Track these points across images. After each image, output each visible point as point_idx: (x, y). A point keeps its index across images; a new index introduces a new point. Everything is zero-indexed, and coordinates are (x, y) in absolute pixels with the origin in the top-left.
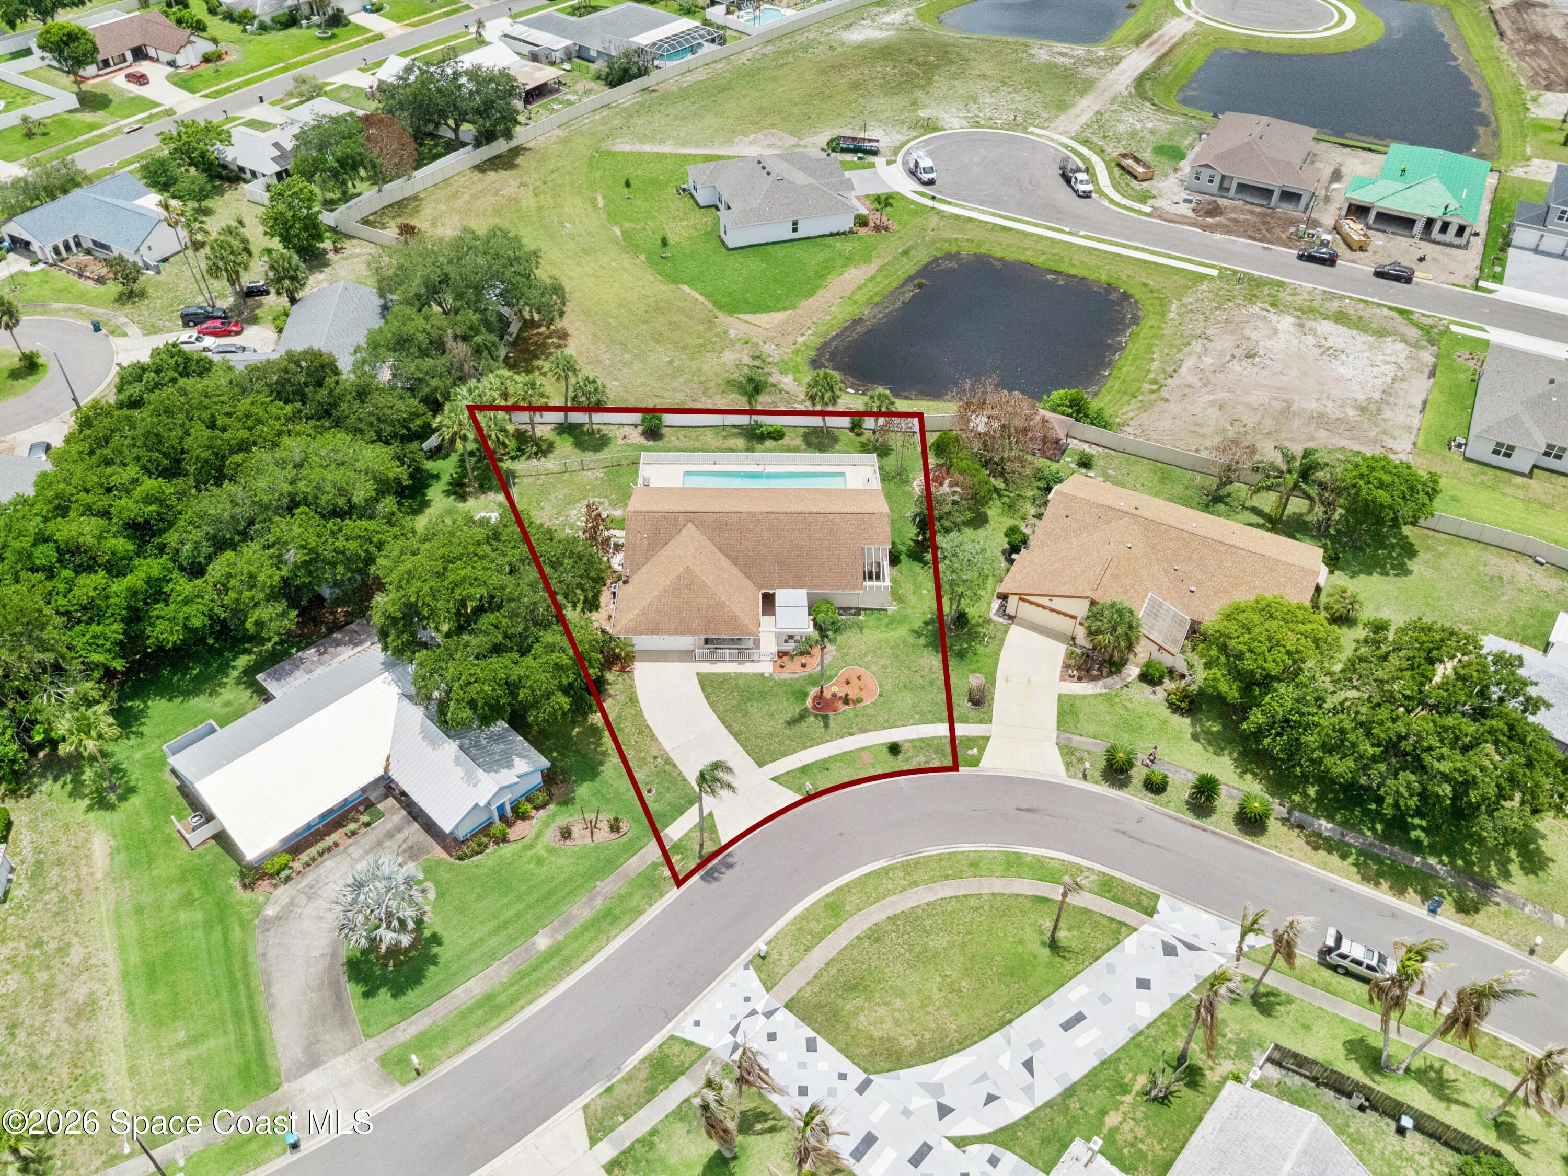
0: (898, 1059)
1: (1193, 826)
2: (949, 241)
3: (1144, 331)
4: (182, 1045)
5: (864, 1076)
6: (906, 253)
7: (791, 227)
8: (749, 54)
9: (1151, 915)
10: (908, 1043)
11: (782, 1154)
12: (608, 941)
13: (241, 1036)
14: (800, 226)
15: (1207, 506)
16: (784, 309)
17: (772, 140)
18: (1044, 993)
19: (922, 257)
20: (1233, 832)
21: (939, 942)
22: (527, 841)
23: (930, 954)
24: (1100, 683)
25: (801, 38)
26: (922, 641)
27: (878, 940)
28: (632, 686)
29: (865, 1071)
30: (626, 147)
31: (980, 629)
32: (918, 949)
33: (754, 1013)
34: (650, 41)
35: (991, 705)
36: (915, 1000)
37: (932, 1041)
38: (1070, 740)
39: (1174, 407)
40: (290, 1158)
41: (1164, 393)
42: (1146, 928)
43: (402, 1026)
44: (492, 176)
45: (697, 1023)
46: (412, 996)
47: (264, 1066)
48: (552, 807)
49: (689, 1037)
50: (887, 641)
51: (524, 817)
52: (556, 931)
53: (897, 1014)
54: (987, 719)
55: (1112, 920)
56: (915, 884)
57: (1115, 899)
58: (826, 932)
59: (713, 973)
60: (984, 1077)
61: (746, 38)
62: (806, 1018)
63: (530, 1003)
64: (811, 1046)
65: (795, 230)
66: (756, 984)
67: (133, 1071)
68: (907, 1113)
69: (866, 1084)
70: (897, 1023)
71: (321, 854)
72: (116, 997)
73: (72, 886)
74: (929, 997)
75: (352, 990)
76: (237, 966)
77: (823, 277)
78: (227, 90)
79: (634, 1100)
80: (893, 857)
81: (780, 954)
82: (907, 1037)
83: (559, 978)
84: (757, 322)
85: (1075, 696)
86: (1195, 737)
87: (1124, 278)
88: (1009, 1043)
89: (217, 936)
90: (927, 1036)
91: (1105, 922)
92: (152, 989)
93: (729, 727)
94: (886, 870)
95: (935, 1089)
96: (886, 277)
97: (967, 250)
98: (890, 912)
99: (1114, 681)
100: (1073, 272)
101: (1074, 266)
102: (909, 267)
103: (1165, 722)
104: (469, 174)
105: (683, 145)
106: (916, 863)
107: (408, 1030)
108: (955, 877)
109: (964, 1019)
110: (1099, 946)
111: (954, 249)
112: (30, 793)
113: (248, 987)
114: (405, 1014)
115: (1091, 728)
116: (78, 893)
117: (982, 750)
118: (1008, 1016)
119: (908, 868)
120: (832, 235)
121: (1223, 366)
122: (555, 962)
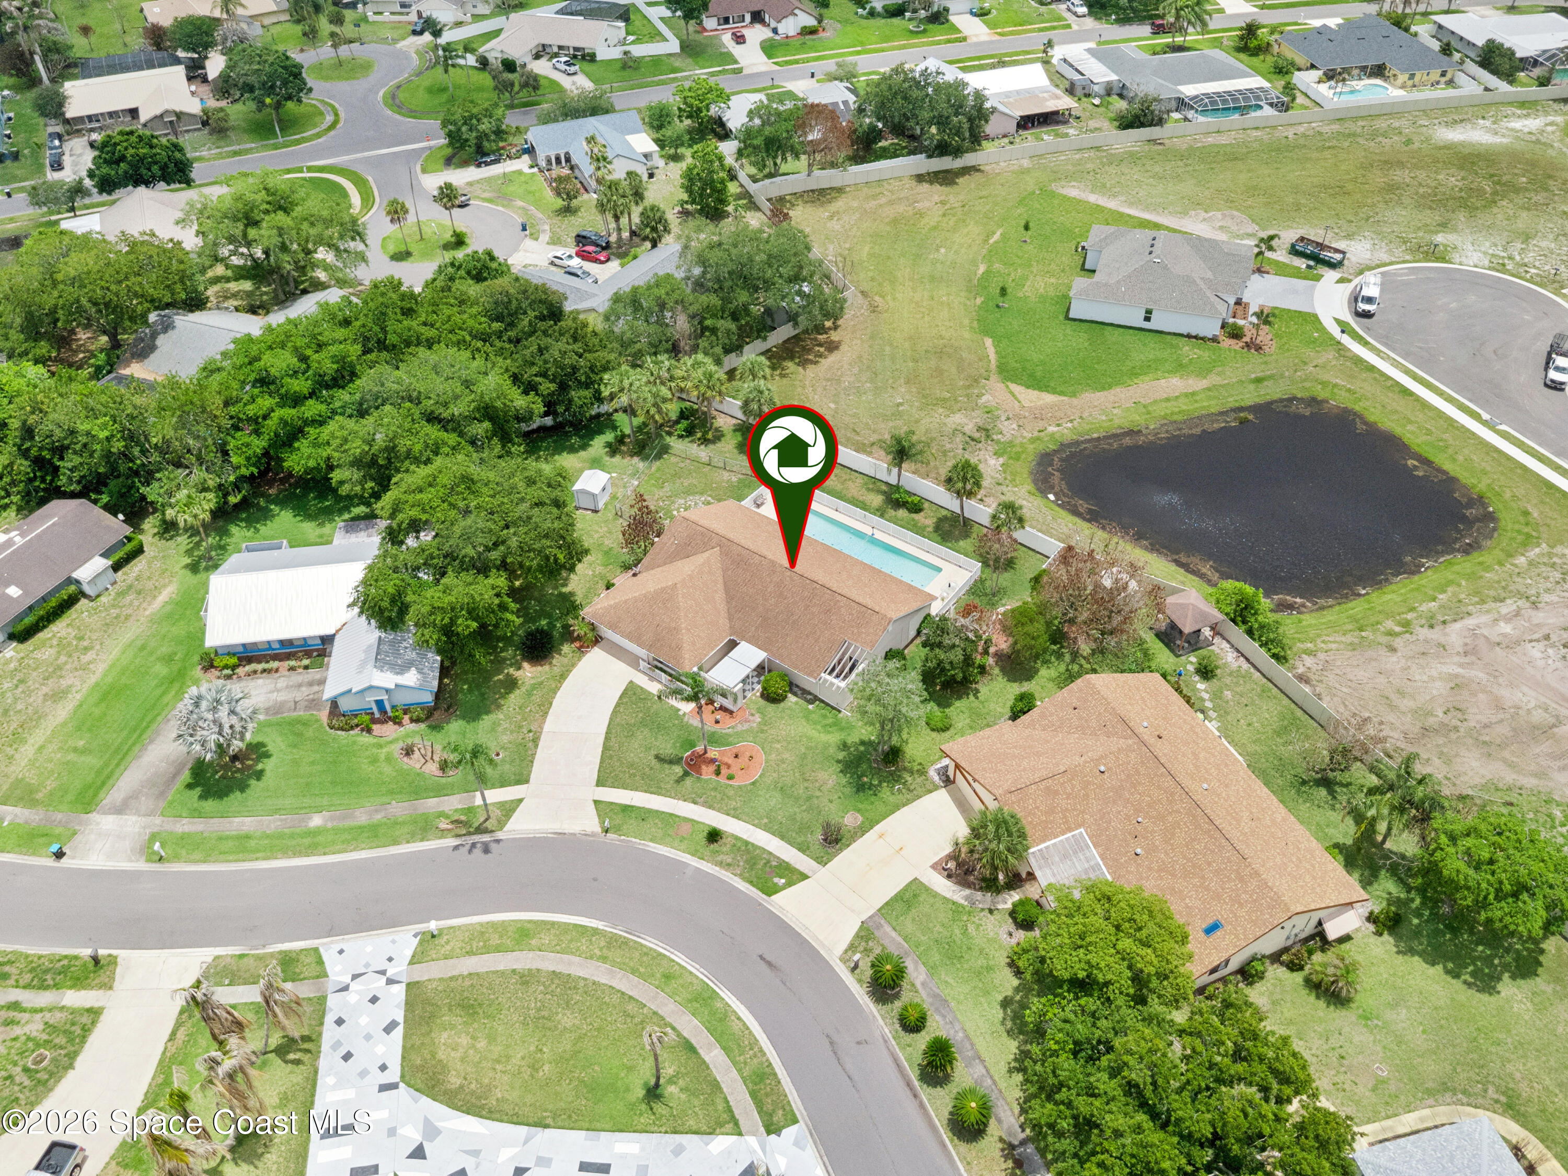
0: (433, 1087)
1: (909, 1085)
2: (1324, 384)
3: (1461, 564)
4: (75, 750)
5: (396, 1079)
6: (1258, 381)
7: (1143, 314)
8: (1301, 129)
9: (769, 1132)
10: (453, 1080)
11: (283, 1089)
12: (354, 850)
13: (106, 765)
14: (1153, 317)
15: (1304, 783)
16: (1061, 393)
17: (1228, 223)
18: (598, 1125)
19: (1273, 391)
20: (940, 1117)
21: (567, 1019)
22: (382, 741)
23: (549, 1024)
24: (967, 892)
25: (1382, 124)
26: (841, 755)
27: (525, 983)
28: (574, 665)
29: (403, 1077)
30: (1073, 191)
31: (907, 776)
32: (545, 1013)
33: (383, 972)
34: (1194, 93)
35: (841, 850)
36: (497, 1050)
37: (473, 1093)
38: (879, 926)
39: (1392, 662)
40: (51, 862)
41: (1398, 642)
42: (751, 1141)
43: (185, 821)
44: (926, 186)
45: (341, 952)
46: (210, 805)
47: (95, 795)
48: (423, 726)
49: (325, 958)
50: (810, 739)
51: (397, 722)
52: (332, 819)
53: (471, 1052)
54: (822, 861)
55: (729, 1110)
56: (604, 959)
57: (753, 1095)
58: (498, 949)
59: (392, 922)
60: (475, 1153)
61: (1317, 109)
62: (410, 1005)
63: (265, 859)
64: (389, 1029)
65: (1147, 319)
66: (409, 953)
67: (41, 748)
68: (392, 1132)
69: (393, 1086)
70: (462, 1060)
71: (264, 671)
72: (78, 696)
73: (129, 611)
74: (508, 1057)
75: (186, 776)
76: (148, 719)
77: (1136, 375)
78: (797, 62)
79: (247, 975)
80: (614, 926)
81: (447, 942)
82: (458, 1076)
83: (298, 853)
84: (1020, 397)
85: (927, 889)
86: (1006, 1003)
87: (1508, 495)
88: (525, 1143)
89: (158, 692)
90: (473, 1086)
91: (721, 1106)
92: (97, 705)
93: (607, 738)
94: (595, 931)
95: (431, 1131)
96: (1209, 398)
97: (1340, 399)
98: (559, 968)
99: (983, 899)
100: (1447, 466)
101: (1454, 460)
102: (1250, 396)
103: (989, 969)
104: (906, 180)
105: (1131, 204)
106: (626, 942)
107: (185, 826)
108: (641, 976)
109: (514, 1095)
110: (691, 1122)
111: (1322, 394)
112: (171, 538)
113: (140, 736)
114: (197, 814)
115: (910, 927)
116: (127, 617)
117: (789, 884)
118: (549, 1121)
119: (613, 942)
120: (1189, 336)
121: (1518, 643)
122: (307, 841)
